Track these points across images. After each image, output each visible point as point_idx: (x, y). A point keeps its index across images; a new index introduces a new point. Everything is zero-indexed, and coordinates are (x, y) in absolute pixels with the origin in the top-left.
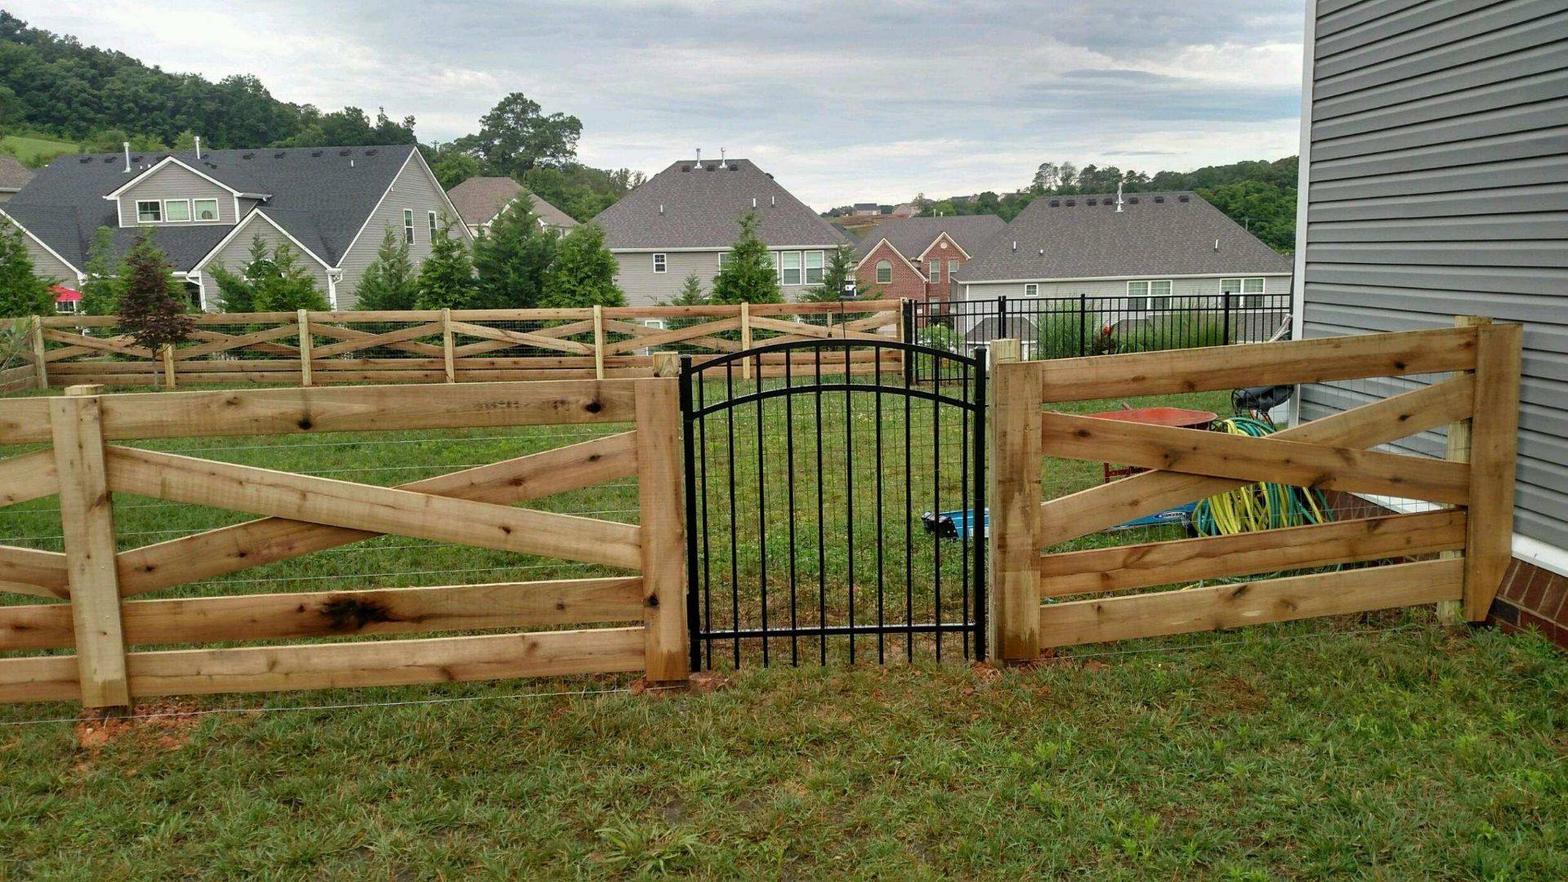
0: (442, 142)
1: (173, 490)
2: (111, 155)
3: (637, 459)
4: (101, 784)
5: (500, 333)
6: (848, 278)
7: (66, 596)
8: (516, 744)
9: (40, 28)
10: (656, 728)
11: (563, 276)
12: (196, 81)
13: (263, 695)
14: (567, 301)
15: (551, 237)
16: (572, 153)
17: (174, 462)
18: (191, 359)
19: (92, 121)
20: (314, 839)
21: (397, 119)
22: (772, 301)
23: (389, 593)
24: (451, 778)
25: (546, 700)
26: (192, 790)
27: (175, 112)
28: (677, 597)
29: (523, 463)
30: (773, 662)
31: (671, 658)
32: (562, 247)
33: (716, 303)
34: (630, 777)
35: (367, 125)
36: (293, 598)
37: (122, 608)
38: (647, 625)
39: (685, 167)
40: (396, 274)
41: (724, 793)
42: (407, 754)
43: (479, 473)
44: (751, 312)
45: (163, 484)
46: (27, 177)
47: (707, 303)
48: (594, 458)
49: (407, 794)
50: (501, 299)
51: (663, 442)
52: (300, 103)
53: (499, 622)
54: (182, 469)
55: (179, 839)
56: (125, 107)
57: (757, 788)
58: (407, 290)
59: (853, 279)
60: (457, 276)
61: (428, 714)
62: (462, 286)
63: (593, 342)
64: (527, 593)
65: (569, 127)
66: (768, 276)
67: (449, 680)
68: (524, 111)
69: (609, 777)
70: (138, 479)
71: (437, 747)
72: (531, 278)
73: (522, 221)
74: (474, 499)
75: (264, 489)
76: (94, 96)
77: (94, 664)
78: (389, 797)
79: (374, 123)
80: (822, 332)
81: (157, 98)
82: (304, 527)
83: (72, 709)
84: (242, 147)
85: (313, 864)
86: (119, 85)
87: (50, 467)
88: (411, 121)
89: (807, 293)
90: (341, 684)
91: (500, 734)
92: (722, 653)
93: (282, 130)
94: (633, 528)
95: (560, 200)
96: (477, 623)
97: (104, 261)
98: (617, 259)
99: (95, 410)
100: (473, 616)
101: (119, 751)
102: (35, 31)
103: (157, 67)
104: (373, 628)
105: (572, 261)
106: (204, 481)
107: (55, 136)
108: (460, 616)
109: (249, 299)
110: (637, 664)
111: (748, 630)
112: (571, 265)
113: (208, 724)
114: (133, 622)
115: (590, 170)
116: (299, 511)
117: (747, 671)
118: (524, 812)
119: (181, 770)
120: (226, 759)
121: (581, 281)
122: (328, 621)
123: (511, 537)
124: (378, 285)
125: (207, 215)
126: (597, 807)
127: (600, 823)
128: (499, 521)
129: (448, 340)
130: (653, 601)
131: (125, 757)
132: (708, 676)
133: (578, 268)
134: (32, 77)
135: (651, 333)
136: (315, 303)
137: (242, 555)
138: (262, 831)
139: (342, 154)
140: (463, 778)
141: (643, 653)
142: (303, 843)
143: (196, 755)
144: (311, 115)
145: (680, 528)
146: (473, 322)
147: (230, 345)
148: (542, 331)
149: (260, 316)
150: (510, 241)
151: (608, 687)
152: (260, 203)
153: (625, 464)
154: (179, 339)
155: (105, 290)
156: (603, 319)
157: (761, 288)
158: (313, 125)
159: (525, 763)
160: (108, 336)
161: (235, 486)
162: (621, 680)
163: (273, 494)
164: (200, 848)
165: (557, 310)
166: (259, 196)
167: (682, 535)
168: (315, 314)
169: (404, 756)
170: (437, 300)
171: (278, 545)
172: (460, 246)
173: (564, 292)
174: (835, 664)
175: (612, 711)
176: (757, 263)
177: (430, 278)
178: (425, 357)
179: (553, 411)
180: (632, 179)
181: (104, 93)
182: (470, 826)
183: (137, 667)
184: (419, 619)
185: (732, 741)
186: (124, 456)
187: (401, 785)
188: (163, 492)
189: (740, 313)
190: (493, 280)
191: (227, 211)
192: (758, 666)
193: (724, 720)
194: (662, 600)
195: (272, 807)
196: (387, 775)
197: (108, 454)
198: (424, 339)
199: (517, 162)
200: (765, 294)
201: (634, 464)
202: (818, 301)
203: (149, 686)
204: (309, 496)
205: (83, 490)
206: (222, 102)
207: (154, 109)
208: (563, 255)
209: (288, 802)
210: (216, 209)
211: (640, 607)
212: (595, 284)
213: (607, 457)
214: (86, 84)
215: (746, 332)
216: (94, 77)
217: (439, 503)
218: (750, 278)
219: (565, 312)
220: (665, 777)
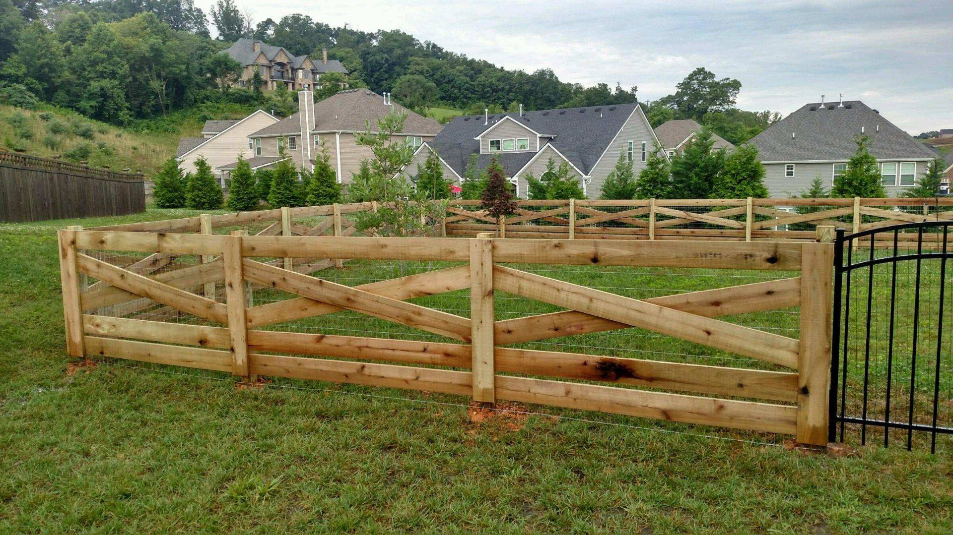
0: (652, 100)
1: (524, 291)
2: (478, 116)
3: (800, 296)
4: (482, 442)
5: (684, 214)
6: (943, 181)
7: (469, 341)
8: (709, 466)
9: (449, 51)
10: (804, 474)
11: (728, 179)
12: (521, 74)
13: (560, 409)
14: (729, 194)
15: (721, 154)
16: (733, 102)
17: (525, 276)
18: (513, 224)
19: (470, 98)
20: (592, 497)
21: (627, 89)
22: (878, 196)
23: (634, 361)
24: (670, 478)
25: (727, 442)
26: (526, 454)
27: (510, 91)
28: (822, 391)
29: (722, 292)
30: (890, 445)
31: (815, 430)
32: (728, 160)
33: (835, 197)
34: (788, 501)
35: (610, 93)
36: (582, 357)
37: (495, 351)
38: (800, 406)
39: (813, 108)
40: (623, 180)
41: (857, 525)
42: (643, 457)
43: (694, 296)
44: (861, 204)
45: (519, 288)
46: (440, 128)
47: (827, 197)
48: (770, 293)
49: (645, 482)
50: (686, 193)
51: (820, 286)
52: (573, 83)
53: (701, 389)
54: (529, 280)
55: (521, 480)
56: (486, 90)
57: (883, 527)
58: (630, 188)
59: (948, 181)
60: (660, 179)
61: (654, 437)
62: (663, 185)
63: (745, 221)
64: (719, 373)
65: (733, 87)
66: (874, 179)
67: (667, 418)
68: (704, 79)
69: (774, 499)
70: (508, 284)
71: (661, 458)
72: (706, 180)
73: (703, 146)
74: (689, 312)
75: (570, 294)
76: (472, 85)
77: (480, 379)
78: (634, 482)
79: (613, 92)
80: (919, 219)
81: (501, 85)
82: (589, 318)
83: (467, 400)
84: (541, 109)
85: (593, 511)
86: (484, 78)
87: (467, 274)
88: (635, 89)
89: (906, 191)
90: (605, 411)
91: (699, 458)
92: (852, 432)
93: (563, 98)
94: (793, 342)
95: (722, 131)
96: (686, 388)
97: (473, 172)
98: (765, 168)
99: (490, 246)
100: (684, 383)
101: (489, 427)
102: (447, 52)
103: (502, 68)
104: (622, 381)
105: (735, 169)
106: (541, 288)
107: (452, 107)
108: (675, 381)
109: (544, 192)
110: (790, 430)
111: (874, 420)
112: (733, 172)
113: (532, 420)
114: (499, 358)
115: (744, 112)
116: (588, 308)
117: (870, 448)
118: (718, 508)
119: (520, 443)
120: (542, 441)
121: (740, 181)
122: (599, 373)
123: (711, 337)
124: (614, 185)
125: (523, 147)
126: (767, 515)
127: (769, 526)
128: (704, 327)
129: (652, 218)
130: (805, 391)
131: (492, 430)
132: (839, 446)
133: (738, 174)
134: (444, 77)
135: (785, 216)
136: (578, 195)
137: (556, 329)
138: (564, 486)
139: (596, 110)
140: (677, 479)
141: (795, 423)
142: (586, 498)
143: (527, 436)
144: (579, 89)
145: (828, 345)
146: (667, 207)
147: (534, 217)
148: (711, 213)
149: (550, 202)
150: (695, 157)
151: (768, 441)
152: (550, 140)
153: (793, 298)
154: (509, 213)
155: (474, 187)
156: (753, 206)
157: (870, 187)
158: (579, 95)
159: (716, 478)
160: (473, 211)
161: (555, 291)
162: (777, 438)
163: (574, 298)
164: (532, 488)
165: (722, 200)
166: (550, 136)
167: (829, 349)
168: (579, 202)
169: (641, 459)
170: (647, 193)
171: (575, 326)
172: (664, 161)
173: (728, 188)
174: (942, 454)
175: (773, 458)
176: (868, 170)
177: (644, 181)
178: (637, 227)
179: (744, 261)
180: (771, 117)
181: (476, 83)
182: (684, 509)
183: (500, 383)
184: (651, 379)
185: (861, 493)
186: (502, 271)
187: (641, 476)
188: (519, 292)
189: (853, 204)
190: (682, 182)
191: (533, 144)
192: (878, 445)
193: (854, 478)
194: (811, 391)
195: (569, 474)
196: (631, 468)
197: (494, 269)
198: (637, 217)
199: (697, 110)
200: (872, 192)
201: (797, 299)
202: (914, 197)
203: (506, 394)
204: (594, 300)
205: (482, 287)
206: (532, 85)
207: (500, 90)
208: (728, 165)
209: (577, 472)
210: (527, 143)
211: (795, 393)
212: (748, 183)
213: (780, 293)
214: (468, 79)
215: (857, 219)
216: (472, 75)
217: (667, 312)
218: (862, 181)
219: (727, 201)
220: (813, 506)
